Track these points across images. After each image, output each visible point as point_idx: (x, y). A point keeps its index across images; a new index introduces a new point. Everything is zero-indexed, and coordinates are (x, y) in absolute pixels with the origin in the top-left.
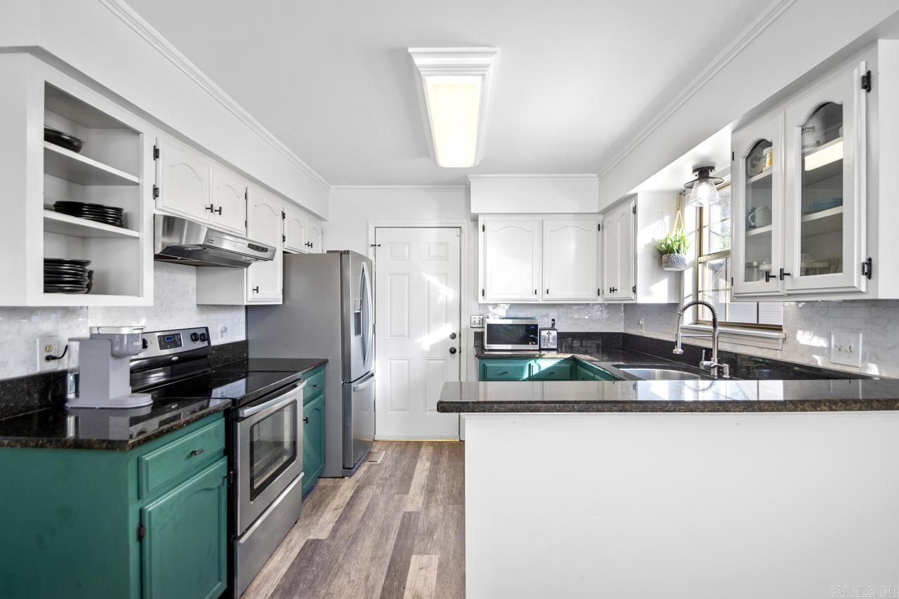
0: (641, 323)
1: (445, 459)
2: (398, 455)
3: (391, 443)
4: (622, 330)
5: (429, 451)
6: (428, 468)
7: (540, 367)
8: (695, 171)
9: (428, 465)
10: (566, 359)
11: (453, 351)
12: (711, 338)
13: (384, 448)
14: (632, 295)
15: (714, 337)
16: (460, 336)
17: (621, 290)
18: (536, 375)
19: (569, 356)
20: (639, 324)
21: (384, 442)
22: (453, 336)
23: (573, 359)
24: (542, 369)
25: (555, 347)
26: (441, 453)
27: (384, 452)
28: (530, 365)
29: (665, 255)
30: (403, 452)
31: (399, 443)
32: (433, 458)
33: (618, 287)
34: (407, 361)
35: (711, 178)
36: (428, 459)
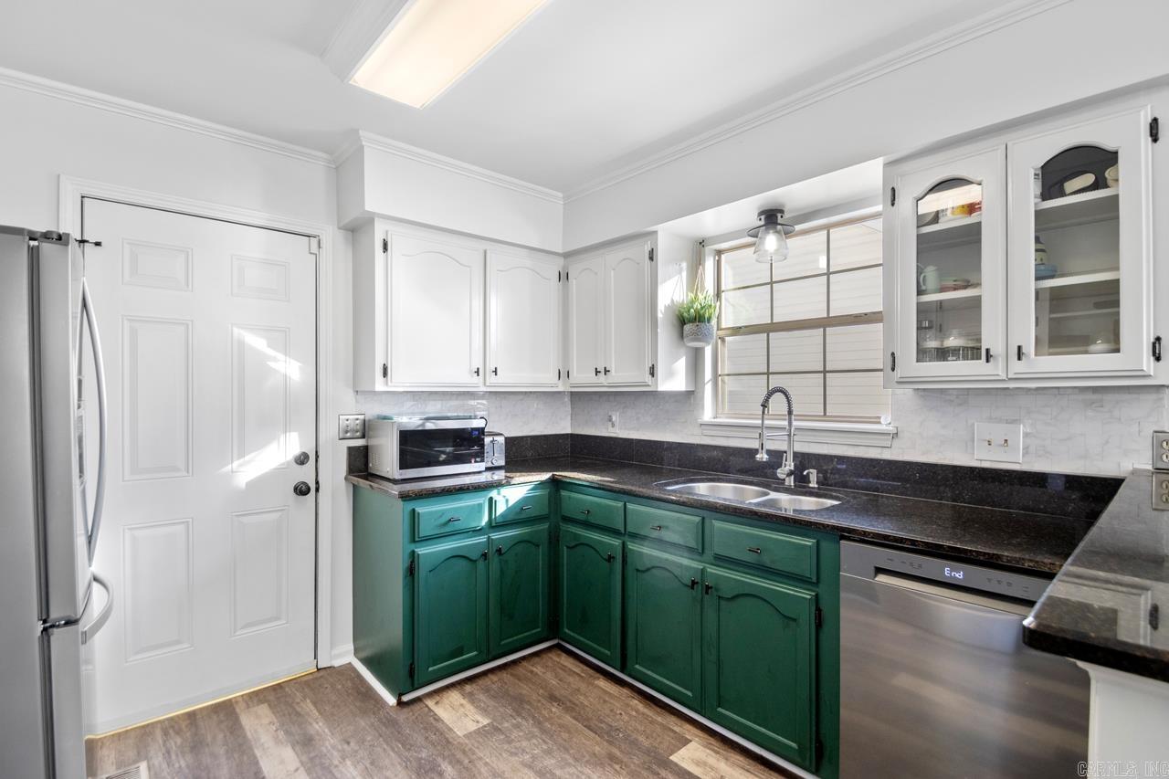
0: (614, 419)
1: (318, 726)
2: (189, 758)
3: (145, 733)
4: (568, 431)
5: (266, 721)
6: (297, 764)
7: (507, 501)
8: (761, 213)
9: (289, 755)
10: (542, 483)
11: (302, 490)
12: (786, 438)
13: (131, 754)
14: (648, 378)
15: (789, 435)
16: (317, 456)
17: (616, 372)
18: (502, 515)
19: (545, 476)
20: (610, 420)
21: (119, 737)
22: (302, 460)
23: (553, 480)
24: (511, 504)
25: (502, 463)
26: (298, 714)
27: (143, 766)
28: (491, 499)
29: (690, 322)
30: (196, 746)
31: (171, 727)
32: (287, 732)
33: (612, 368)
34: (181, 528)
35: (780, 224)
36: (277, 741)
